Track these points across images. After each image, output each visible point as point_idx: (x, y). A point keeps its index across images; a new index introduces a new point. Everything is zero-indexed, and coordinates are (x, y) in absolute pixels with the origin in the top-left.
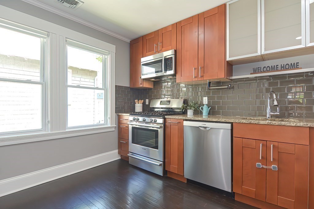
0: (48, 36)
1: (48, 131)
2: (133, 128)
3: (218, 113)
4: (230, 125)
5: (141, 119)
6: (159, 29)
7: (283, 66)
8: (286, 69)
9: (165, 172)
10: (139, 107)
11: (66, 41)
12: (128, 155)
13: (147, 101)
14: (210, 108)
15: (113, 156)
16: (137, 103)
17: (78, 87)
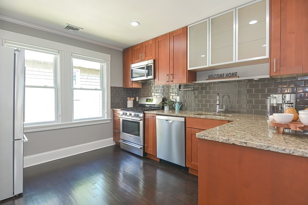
0: (59, 53)
1: (59, 123)
2: (123, 121)
3: (186, 109)
4: (184, 118)
5: (133, 114)
6: (143, 42)
7: (227, 74)
8: (229, 77)
9: (145, 154)
10: (130, 104)
11: (72, 55)
12: (120, 141)
13: (137, 98)
14: (181, 105)
15: (109, 142)
16: (129, 100)
17: (81, 89)
